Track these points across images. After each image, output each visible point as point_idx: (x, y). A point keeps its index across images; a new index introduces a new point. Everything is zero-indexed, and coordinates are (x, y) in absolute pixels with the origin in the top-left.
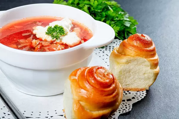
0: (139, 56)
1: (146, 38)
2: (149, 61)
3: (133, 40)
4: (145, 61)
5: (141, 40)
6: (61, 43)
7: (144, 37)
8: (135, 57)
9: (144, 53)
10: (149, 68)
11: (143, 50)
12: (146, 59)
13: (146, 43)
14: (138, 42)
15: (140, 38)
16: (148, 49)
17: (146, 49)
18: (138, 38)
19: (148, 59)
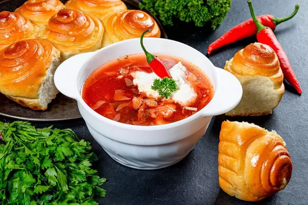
0: (260, 74)
1: (267, 51)
2: (272, 80)
3: (251, 54)
4: (267, 81)
5: (262, 54)
6: (172, 101)
7: (265, 49)
8: (255, 76)
9: (265, 70)
10: (273, 88)
11: (265, 67)
12: (268, 78)
13: (268, 58)
14: (258, 57)
15: (260, 51)
16: (270, 65)
17: (267, 65)
18: (257, 51)
19: (271, 77)
